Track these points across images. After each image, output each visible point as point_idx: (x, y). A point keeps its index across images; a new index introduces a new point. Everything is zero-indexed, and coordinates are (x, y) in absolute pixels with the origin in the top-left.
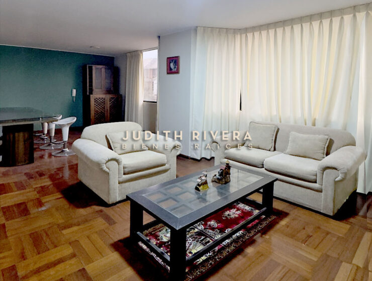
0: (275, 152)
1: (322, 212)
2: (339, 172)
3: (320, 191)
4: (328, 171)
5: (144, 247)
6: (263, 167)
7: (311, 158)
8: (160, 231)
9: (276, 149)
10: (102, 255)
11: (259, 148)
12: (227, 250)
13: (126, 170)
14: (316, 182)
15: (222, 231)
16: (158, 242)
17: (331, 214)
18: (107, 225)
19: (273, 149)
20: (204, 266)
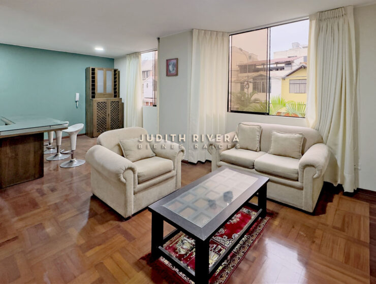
0: (261, 152)
1: (303, 209)
2: (316, 169)
3: (301, 189)
4: (308, 169)
5: (166, 262)
6: (254, 168)
7: (290, 157)
8: (176, 243)
9: (261, 150)
10: (129, 277)
11: (247, 149)
12: (238, 256)
13: (141, 179)
14: (297, 180)
15: (230, 237)
16: (177, 255)
17: (311, 211)
18: (127, 242)
19: (259, 149)
20: (221, 277)
